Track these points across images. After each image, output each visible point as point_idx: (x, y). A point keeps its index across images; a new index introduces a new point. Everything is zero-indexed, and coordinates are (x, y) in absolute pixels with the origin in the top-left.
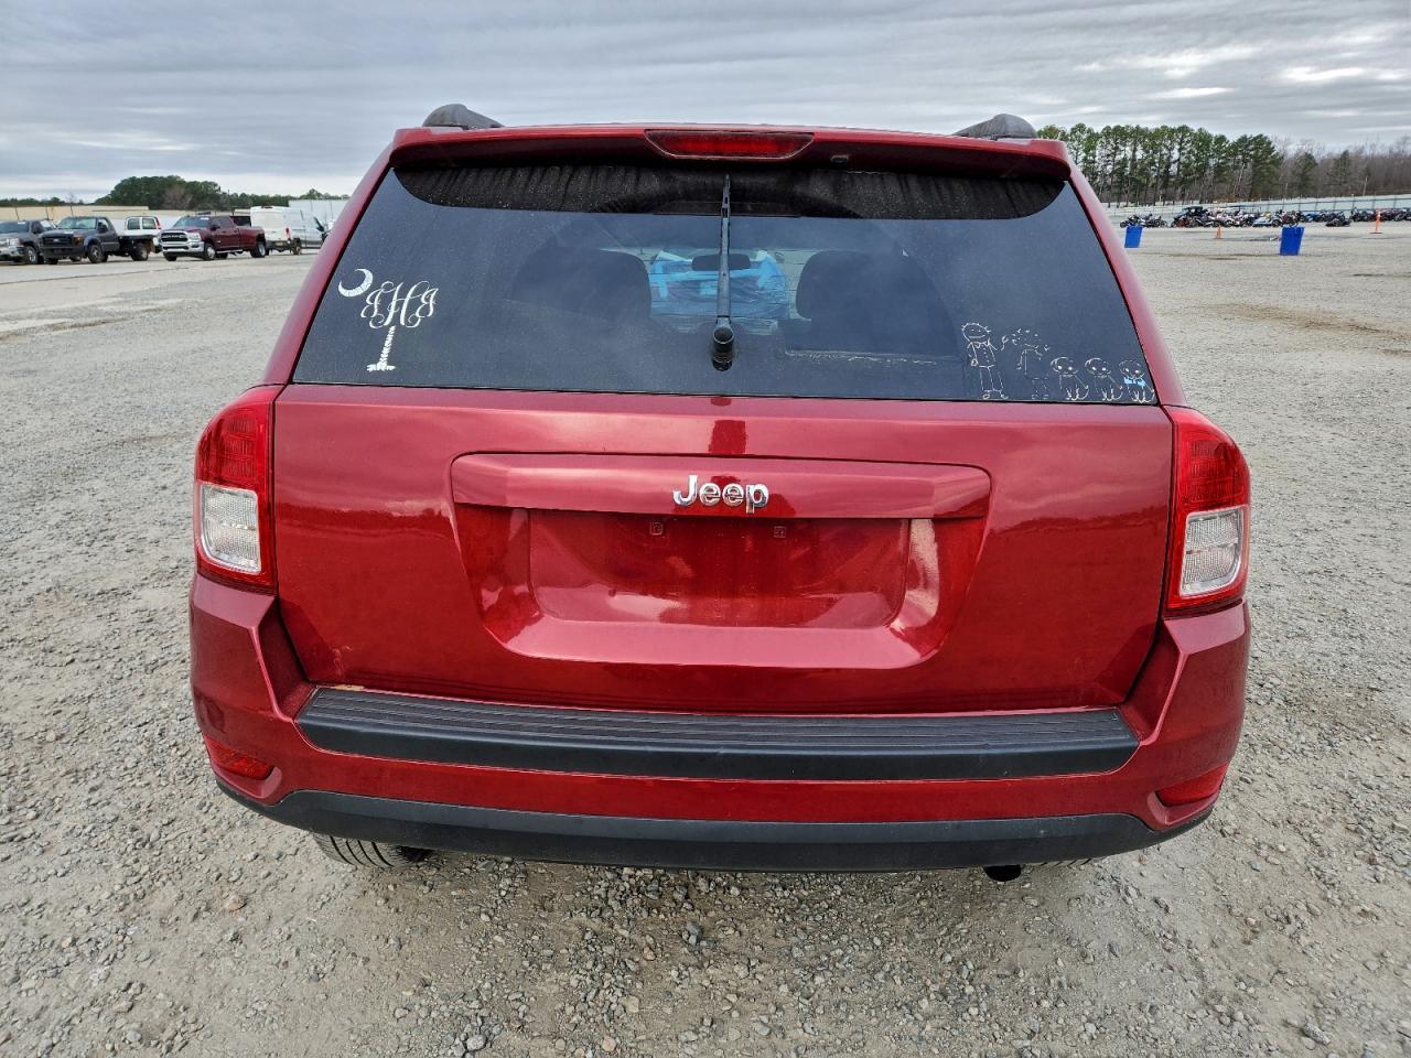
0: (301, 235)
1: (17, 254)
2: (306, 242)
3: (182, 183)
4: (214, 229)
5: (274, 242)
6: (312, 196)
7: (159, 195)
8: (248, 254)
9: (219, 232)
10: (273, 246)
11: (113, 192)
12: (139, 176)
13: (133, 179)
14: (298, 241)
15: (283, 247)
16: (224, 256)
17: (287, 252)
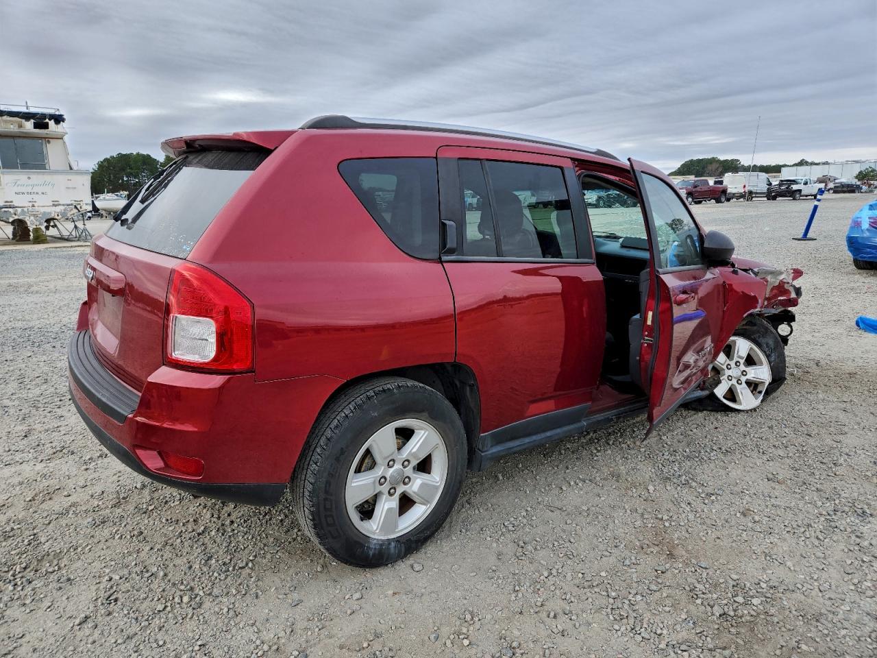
0: (754, 189)
1: (595, 202)
2: (756, 193)
3: (719, 160)
4: (695, 187)
5: (734, 194)
6: (802, 163)
7: (703, 168)
8: (713, 201)
9: (698, 189)
10: (733, 196)
11: (679, 168)
12: (695, 159)
13: (691, 161)
14: (751, 193)
15: (742, 196)
16: (700, 202)
17: (742, 200)
